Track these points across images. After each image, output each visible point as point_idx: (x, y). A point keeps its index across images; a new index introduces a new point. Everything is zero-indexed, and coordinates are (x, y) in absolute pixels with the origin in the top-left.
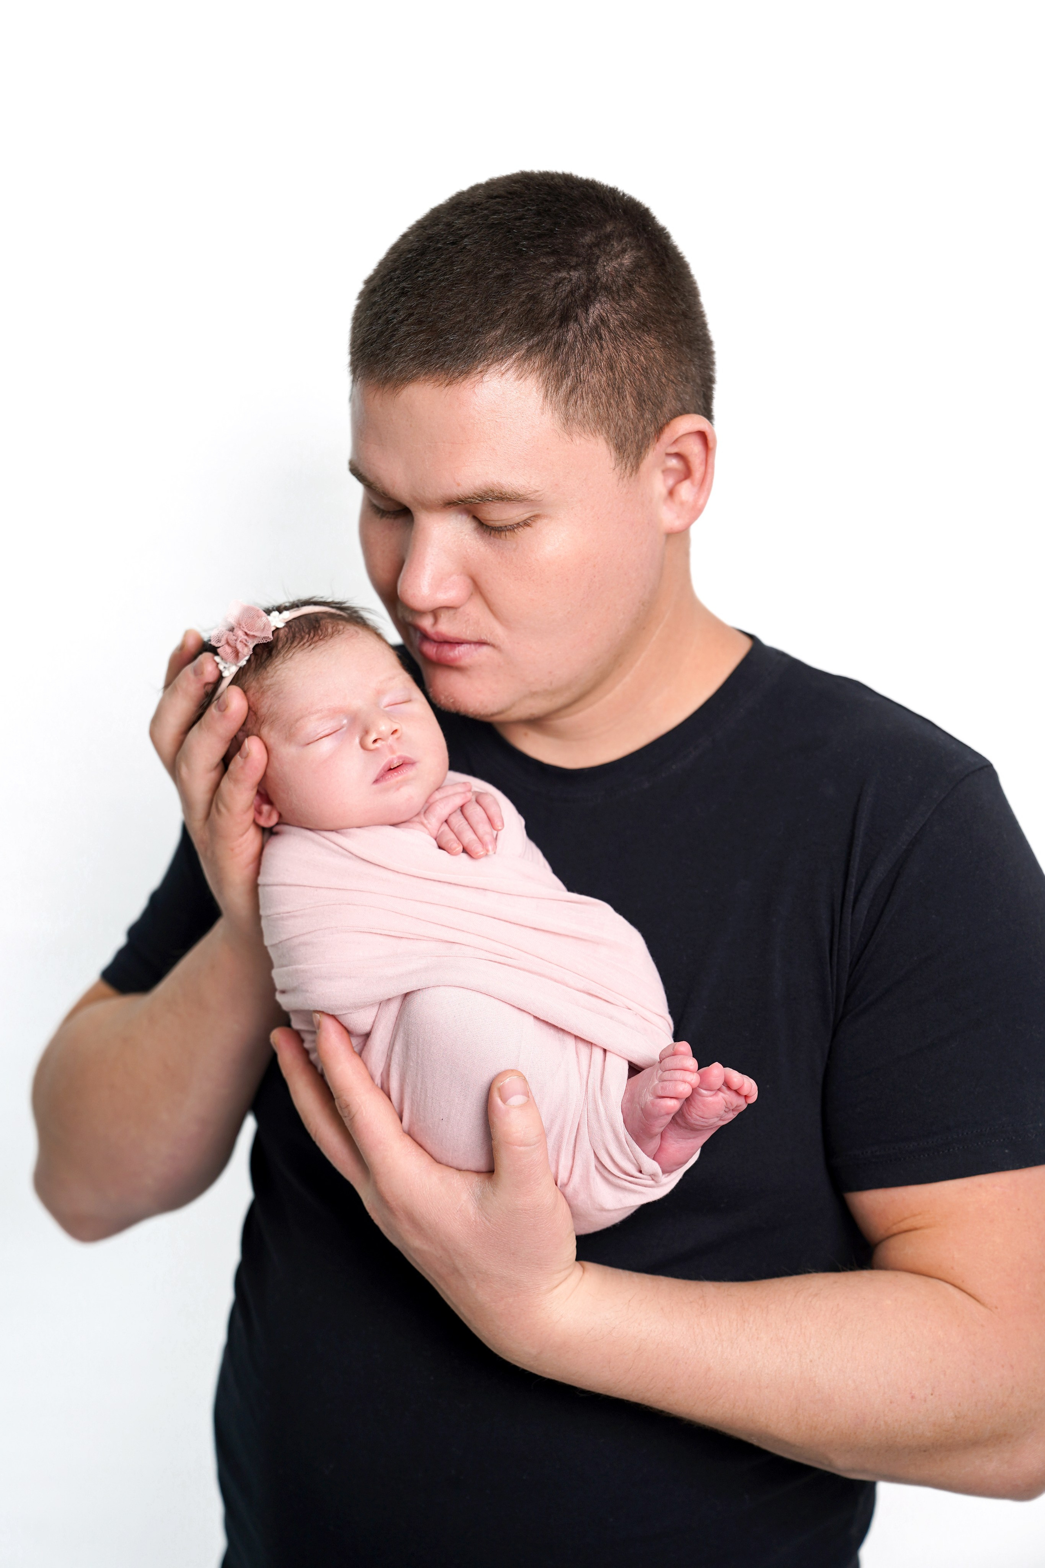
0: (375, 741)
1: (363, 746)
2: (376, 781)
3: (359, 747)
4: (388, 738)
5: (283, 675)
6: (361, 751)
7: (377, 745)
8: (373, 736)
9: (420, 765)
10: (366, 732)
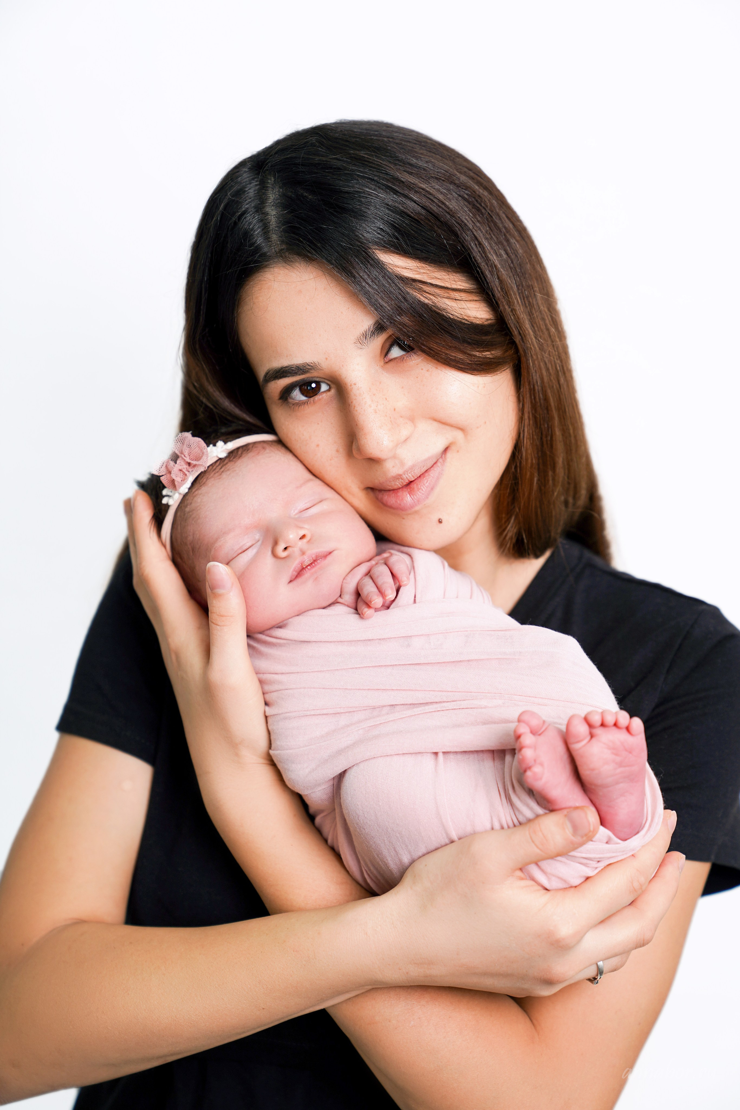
0: (285, 549)
1: (276, 556)
2: (292, 581)
3: (272, 557)
4: (297, 544)
6: (275, 560)
7: (287, 553)
8: (283, 545)
9: (335, 553)
10: (276, 543)
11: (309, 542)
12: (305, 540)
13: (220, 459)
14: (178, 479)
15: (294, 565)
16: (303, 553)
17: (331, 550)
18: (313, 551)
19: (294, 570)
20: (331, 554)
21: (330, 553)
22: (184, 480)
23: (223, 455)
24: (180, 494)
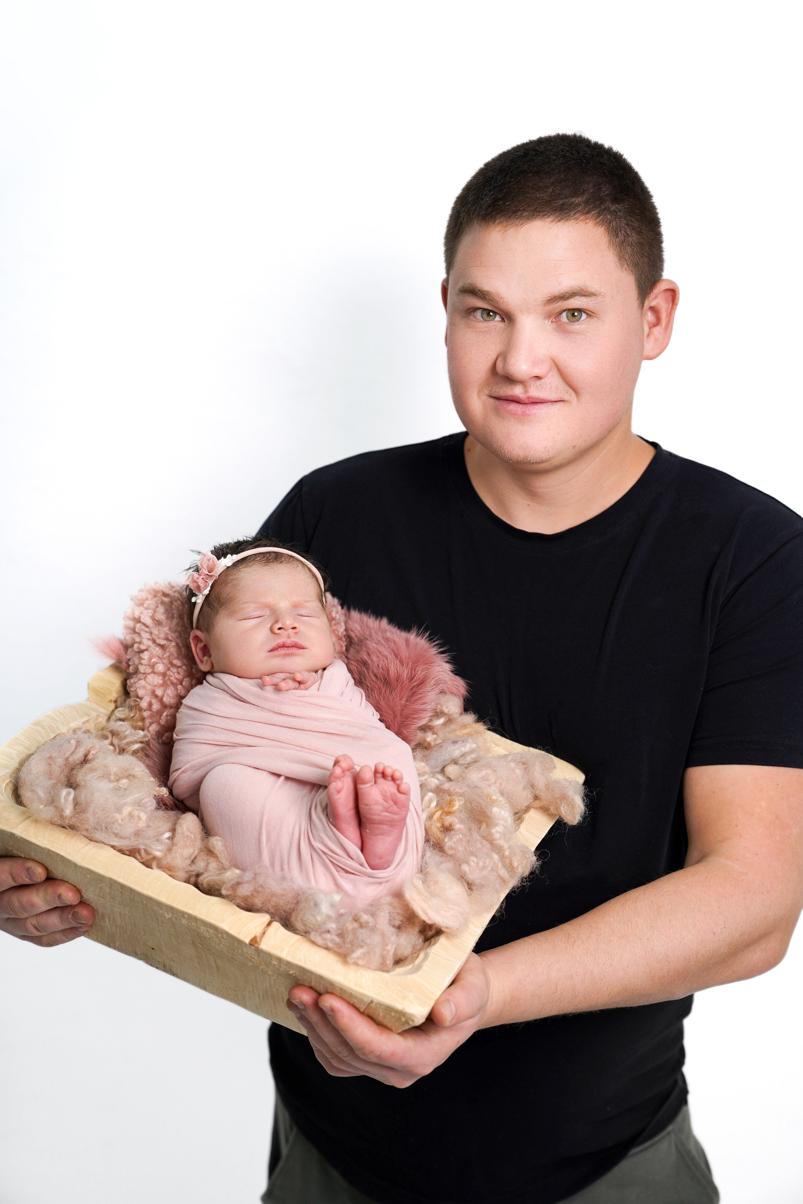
0: (280, 629)
1: (272, 630)
2: (271, 651)
3: (269, 629)
4: (288, 630)
5: (242, 575)
6: (269, 632)
7: (279, 631)
8: (279, 626)
9: (306, 650)
10: (276, 622)
11: (296, 633)
12: (294, 631)
13: (228, 567)
14: (202, 585)
15: (280, 641)
16: (289, 637)
17: (305, 647)
18: (294, 639)
19: (277, 645)
20: (304, 650)
21: (304, 648)
22: (206, 587)
23: (230, 564)
24: (203, 595)
